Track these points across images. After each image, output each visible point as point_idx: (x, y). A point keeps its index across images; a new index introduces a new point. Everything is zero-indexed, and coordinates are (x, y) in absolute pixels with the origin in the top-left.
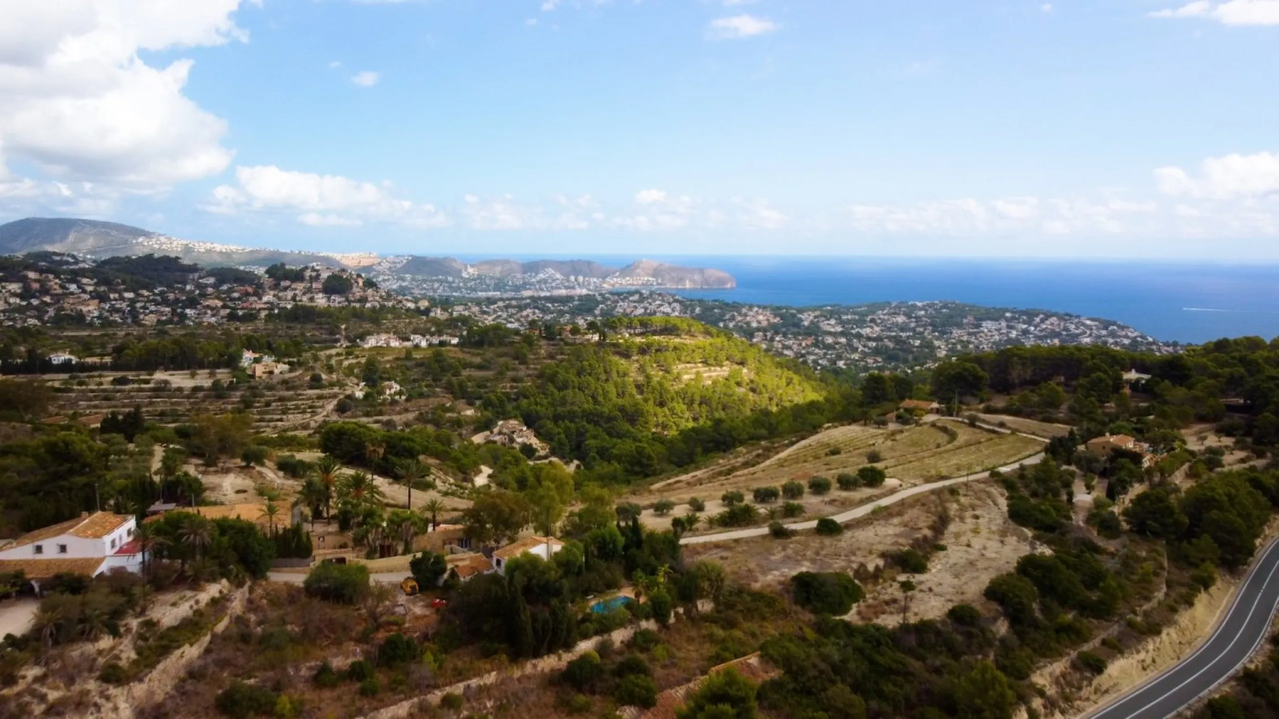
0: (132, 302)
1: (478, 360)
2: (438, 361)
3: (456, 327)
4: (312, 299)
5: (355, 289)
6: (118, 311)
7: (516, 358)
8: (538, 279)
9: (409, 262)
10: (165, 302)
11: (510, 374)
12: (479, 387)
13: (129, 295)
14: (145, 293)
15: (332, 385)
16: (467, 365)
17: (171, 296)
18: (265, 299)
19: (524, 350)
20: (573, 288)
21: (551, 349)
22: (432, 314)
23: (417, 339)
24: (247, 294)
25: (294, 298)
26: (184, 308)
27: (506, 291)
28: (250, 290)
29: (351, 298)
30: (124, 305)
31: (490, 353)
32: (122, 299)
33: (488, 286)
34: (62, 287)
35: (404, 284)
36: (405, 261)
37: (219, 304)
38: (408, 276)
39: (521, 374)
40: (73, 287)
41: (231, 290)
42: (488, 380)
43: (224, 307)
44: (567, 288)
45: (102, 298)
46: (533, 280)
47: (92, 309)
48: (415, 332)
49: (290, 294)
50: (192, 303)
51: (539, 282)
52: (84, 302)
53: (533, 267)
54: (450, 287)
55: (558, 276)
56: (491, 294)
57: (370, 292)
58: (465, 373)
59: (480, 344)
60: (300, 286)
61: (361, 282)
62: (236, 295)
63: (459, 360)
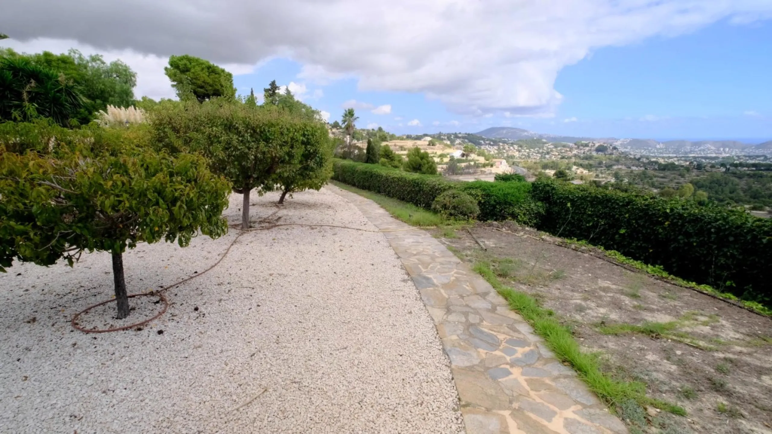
0: (528, 153)
1: (662, 175)
2: (644, 174)
3: (652, 165)
4: (591, 153)
5: (608, 150)
6: (524, 155)
7: (680, 175)
8: (700, 149)
9: (630, 141)
10: (538, 153)
11: (676, 181)
12: (660, 184)
13: (528, 151)
14: (532, 150)
15: (603, 178)
16: (655, 177)
17: (541, 151)
18: (574, 152)
19: (685, 173)
20: (721, 154)
21: (698, 173)
22: (641, 160)
23: (634, 168)
24: (567, 151)
25: (584, 153)
26: (545, 155)
27: (679, 154)
28: (568, 149)
29: (606, 153)
30: (526, 153)
31: (667, 173)
32: (525, 151)
33: (670, 152)
34: (509, 148)
35: (627, 150)
36: (628, 141)
37: (557, 154)
38: (629, 147)
39: (681, 181)
40: (511, 148)
41: (561, 150)
42: (665, 182)
43: (559, 155)
44: (716, 153)
45: (519, 151)
46: (696, 150)
47: (517, 154)
48: (633, 166)
49: (582, 151)
50: (548, 153)
51: (700, 150)
52: (514, 152)
53: (697, 144)
54: (650, 152)
55: (713, 148)
56: (671, 155)
57: (615, 151)
58: (655, 179)
59: (664, 169)
60: (587, 148)
61: (611, 148)
62: (563, 151)
63: (653, 175)
